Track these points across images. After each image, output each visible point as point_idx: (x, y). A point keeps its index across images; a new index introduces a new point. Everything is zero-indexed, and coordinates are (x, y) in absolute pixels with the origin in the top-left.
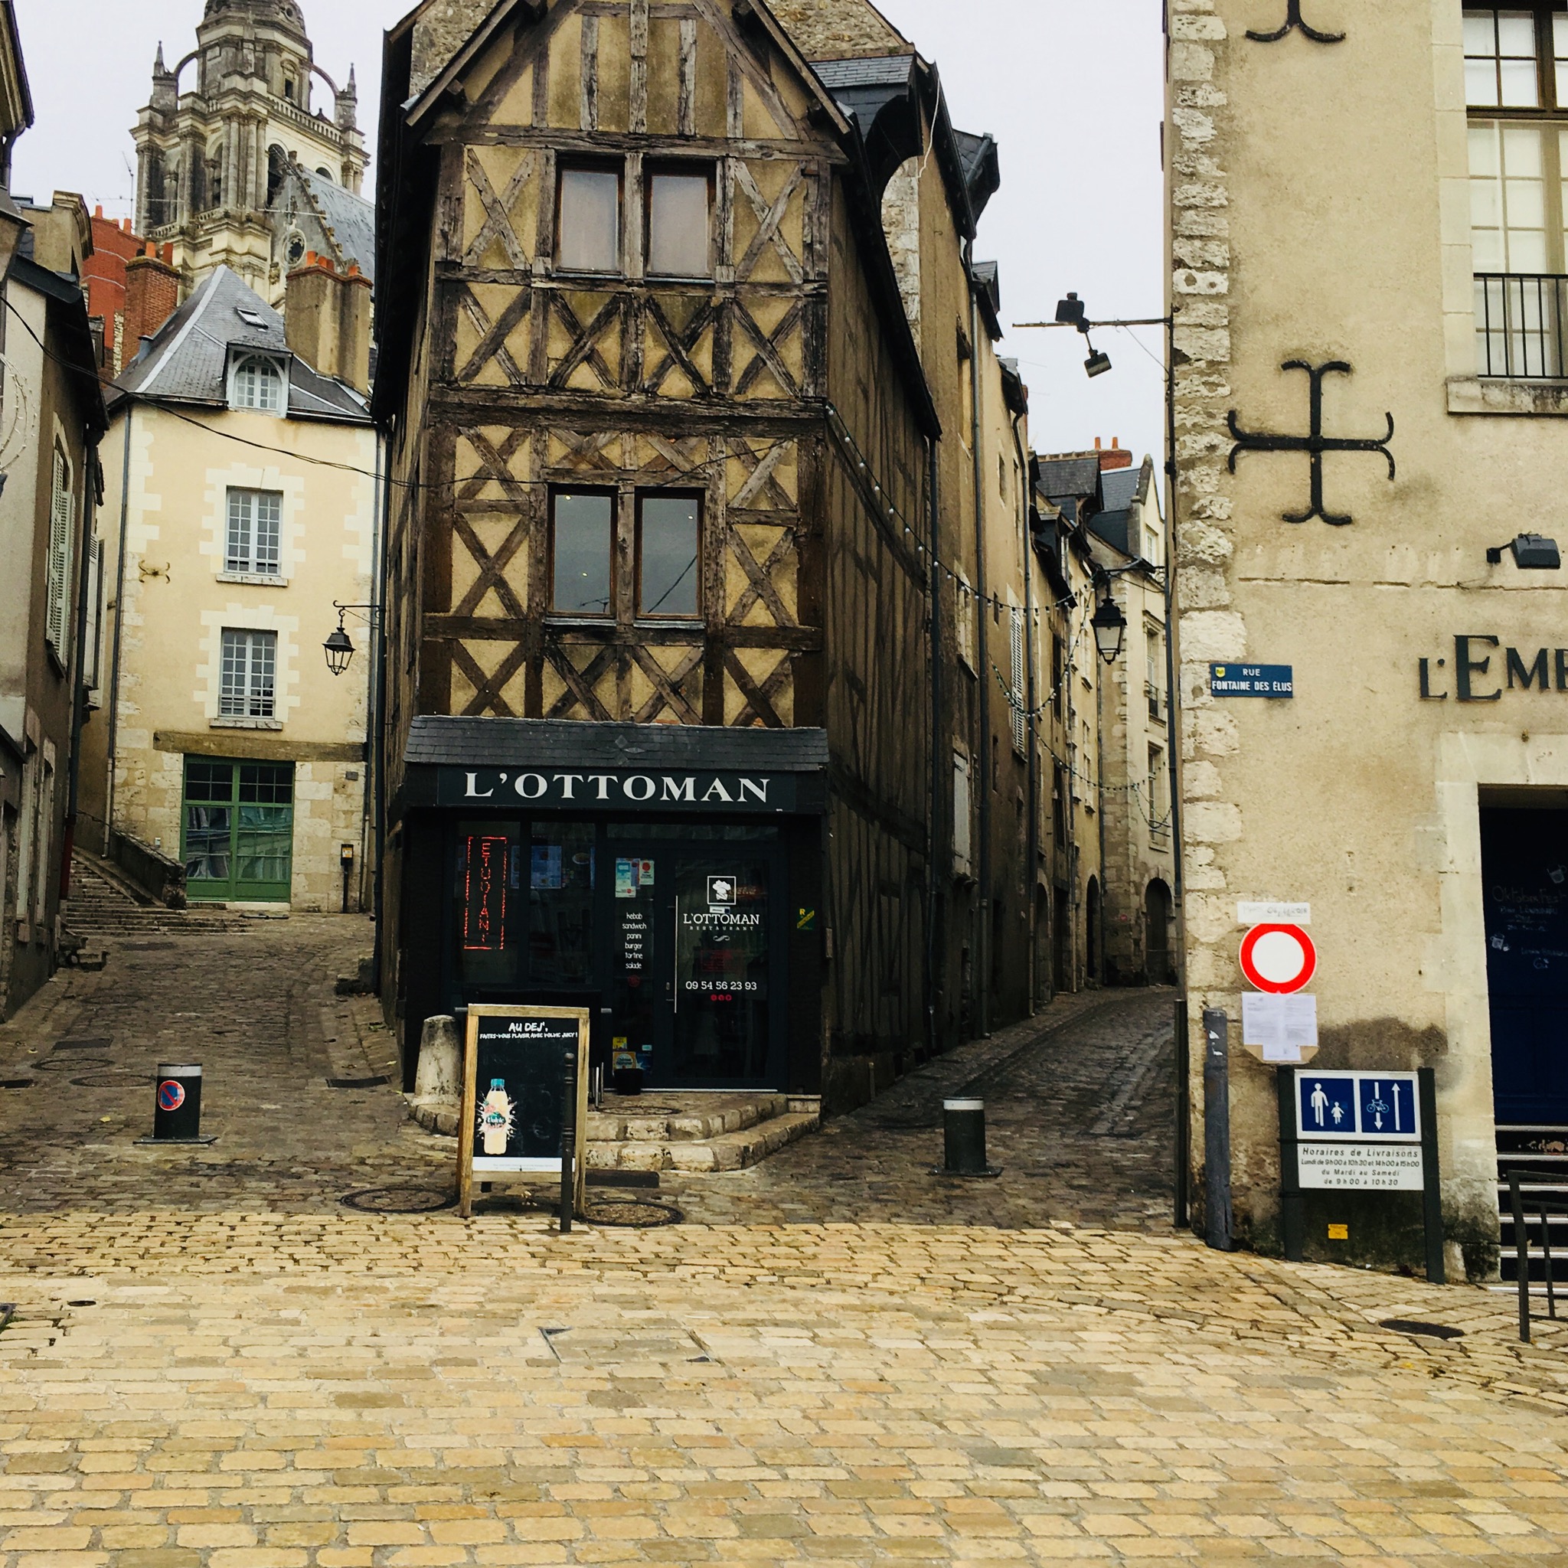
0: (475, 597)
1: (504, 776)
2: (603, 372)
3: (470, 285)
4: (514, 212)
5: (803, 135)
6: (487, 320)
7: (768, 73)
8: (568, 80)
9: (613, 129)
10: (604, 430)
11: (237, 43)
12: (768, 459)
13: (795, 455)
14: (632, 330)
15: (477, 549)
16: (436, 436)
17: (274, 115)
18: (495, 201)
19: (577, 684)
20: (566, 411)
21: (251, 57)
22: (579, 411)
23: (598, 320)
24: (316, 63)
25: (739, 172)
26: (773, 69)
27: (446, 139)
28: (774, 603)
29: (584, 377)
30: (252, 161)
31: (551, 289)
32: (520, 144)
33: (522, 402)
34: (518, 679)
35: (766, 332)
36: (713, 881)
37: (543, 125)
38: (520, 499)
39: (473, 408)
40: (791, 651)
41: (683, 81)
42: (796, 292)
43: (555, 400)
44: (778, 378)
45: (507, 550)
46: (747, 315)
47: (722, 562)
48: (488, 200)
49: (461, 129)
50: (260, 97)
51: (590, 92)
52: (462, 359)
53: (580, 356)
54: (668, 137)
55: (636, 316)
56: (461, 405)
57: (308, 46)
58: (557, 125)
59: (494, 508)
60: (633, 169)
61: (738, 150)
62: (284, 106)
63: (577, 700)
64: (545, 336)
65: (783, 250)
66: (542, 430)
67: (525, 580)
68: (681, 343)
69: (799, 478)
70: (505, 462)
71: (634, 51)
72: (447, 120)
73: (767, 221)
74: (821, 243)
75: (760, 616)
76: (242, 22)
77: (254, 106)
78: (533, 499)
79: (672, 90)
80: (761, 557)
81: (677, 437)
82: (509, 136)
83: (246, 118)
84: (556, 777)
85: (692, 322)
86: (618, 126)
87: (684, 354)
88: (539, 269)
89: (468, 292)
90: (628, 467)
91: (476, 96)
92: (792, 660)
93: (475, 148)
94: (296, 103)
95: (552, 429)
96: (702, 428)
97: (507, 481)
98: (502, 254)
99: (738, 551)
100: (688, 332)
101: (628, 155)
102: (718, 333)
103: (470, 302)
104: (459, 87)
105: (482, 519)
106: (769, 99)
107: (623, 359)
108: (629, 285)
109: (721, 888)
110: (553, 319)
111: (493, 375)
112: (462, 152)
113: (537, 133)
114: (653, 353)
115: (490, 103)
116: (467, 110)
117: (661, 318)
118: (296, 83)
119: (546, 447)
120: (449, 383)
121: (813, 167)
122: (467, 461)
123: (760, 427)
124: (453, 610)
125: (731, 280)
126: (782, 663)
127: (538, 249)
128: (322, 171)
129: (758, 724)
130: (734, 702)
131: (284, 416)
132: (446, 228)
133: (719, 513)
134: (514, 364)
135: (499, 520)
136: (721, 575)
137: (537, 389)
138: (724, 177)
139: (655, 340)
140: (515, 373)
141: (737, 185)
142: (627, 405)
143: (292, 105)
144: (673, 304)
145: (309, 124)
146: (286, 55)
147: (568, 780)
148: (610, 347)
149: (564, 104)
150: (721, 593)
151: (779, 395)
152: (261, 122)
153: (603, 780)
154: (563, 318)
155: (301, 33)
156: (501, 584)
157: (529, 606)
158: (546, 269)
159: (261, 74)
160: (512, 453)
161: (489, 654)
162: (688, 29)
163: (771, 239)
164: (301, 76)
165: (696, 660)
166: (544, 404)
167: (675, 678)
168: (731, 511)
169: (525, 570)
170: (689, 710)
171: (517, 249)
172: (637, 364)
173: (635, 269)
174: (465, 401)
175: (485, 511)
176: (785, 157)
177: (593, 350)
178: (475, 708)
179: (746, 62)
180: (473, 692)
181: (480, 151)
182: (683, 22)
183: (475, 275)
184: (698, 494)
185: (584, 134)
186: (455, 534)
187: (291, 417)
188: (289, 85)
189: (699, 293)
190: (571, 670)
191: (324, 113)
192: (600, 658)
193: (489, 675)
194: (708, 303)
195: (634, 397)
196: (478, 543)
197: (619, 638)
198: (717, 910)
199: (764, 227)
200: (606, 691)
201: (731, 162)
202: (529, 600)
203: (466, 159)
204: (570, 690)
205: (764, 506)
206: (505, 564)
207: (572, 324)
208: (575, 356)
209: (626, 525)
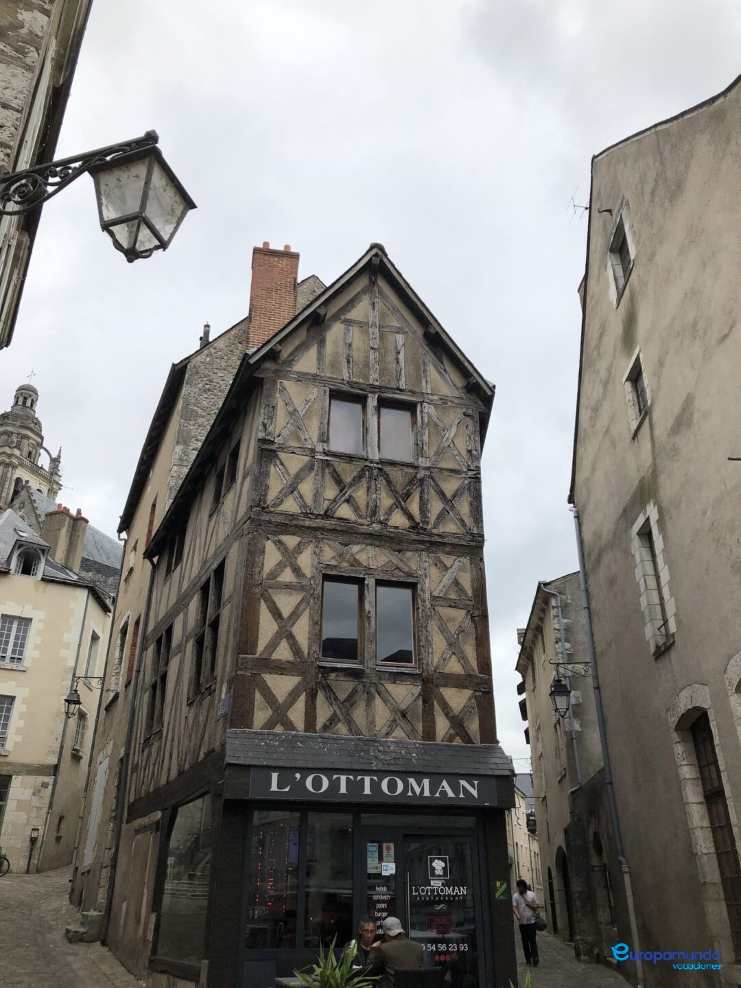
0: (273, 645)
1: (298, 776)
2: (356, 509)
3: (279, 453)
4: (306, 417)
5: (463, 396)
6: (289, 475)
7: (442, 363)
8: (337, 354)
9: (361, 381)
10: (357, 543)
11: (10, 434)
12: (453, 568)
13: (469, 566)
14: (373, 487)
15: (276, 613)
16: (254, 539)
17: (21, 465)
18: (295, 410)
19: (340, 709)
20: (334, 530)
21: (15, 440)
22: (342, 531)
23: (354, 480)
24: (44, 445)
25: (429, 409)
26: (445, 362)
27: (268, 375)
28: (462, 658)
29: (345, 511)
30: (7, 483)
31: (327, 460)
32: (310, 382)
33: (308, 523)
34: (301, 703)
35: (449, 495)
36: (432, 861)
37: (323, 375)
38: (304, 582)
39: (278, 525)
40: (475, 691)
41: (398, 362)
42: (464, 475)
43: (327, 523)
44: (457, 521)
45: (295, 615)
46: (437, 485)
47: (430, 630)
48: (291, 409)
49: (276, 371)
50: (16, 457)
51: (348, 362)
52: (272, 495)
53: (343, 499)
54: (391, 388)
55: (375, 479)
56: (270, 522)
57: (42, 438)
58: (330, 375)
59: (288, 587)
60: (372, 402)
61: (428, 399)
62: (27, 462)
63: (340, 721)
64: (323, 486)
65: (456, 452)
66: (318, 540)
67: (307, 635)
68: (401, 499)
69: (472, 581)
70: (296, 558)
71: (371, 345)
72: (268, 365)
73: (447, 436)
74: (476, 450)
75: (454, 667)
76: (14, 425)
77: (13, 460)
78: (312, 582)
79: (393, 366)
80: (453, 628)
81: (400, 551)
82: (302, 378)
83: (7, 465)
84: (335, 777)
85: (407, 486)
86: (364, 380)
87: (403, 503)
88: (319, 448)
89: (277, 457)
90: (371, 567)
91: (285, 356)
92: (476, 698)
93: (284, 381)
94: (32, 461)
95: (325, 541)
96: (413, 546)
97: (297, 570)
98: (298, 438)
99: (439, 623)
100: (405, 491)
101: (369, 395)
102: (422, 493)
103: (278, 463)
104: (279, 348)
105: (280, 593)
106: (444, 376)
107: (368, 503)
108: (371, 462)
109: (438, 865)
110: (328, 477)
111: (290, 506)
112: (276, 383)
113: (319, 378)
114: (386, 501)
115: (293, 360)
116: (280, 362)
117: (389, 483)
118: (34, 453)
119: (321, 551)
120: (263, 508)
121: (470, 412)
122: (271, 556)
123: (448, 549)
124: (258, 653)
125: (428, 465)
126: (470, 699)
127: (319, 438)
128: (39, 490)
129: (458, 741)
130: (442, 726)
131: (40, 578)
132: (266, 421)
133: (427, 599)
134: (303, 501)
135: (291, 595)
136: (430, 638)
137: (317, 516)
138: (422, 411)
139: (386, 494)
140: (304, 505)
141: (429, 416)
142: (370, 530)
143: (30, 462)
144: (397, 475)
145: (36, 470)
146: (31, 441)
147: (343, 779)
148: (360, 495)
149: (334, 365)
150: (430, 650)
151: (458, 531)
152: (15, 467)
153: (367, 779)
154: (333, 476)
155: (39, 432)
156: (291, 637)
157: (309, 653)
158: (324, 449)
159: (18, 447)
160: (301, 553)
161: (282, 685)
162: (400, 339)
163: (449, 446)
164: (36, 450)
165: (416, 695)
166: (320, 525)
167: (403, 706)
168: (434, 598)
169: (307, 629)
170: (414, 730)
171: (307, 437)
172: (376, 507)
173: (374, 455)
174: (273, 519)
175: (281, 588)
176: (454, 405)
177: (350, 496)
178: (270, 724)
179: (430, 357)
180: (269, 712)
181: (286, 383)
182: (397, 335)
183: (282, 448)
184: (413, 586)
185: (345, 382)
186: (263, 603)
187: (43, 580)
188: (30, 453)
189: (410, 470)
190: (336, 699)
191: (44, 467)
192: (355, 691)
193: (280, 700)
194: (415, 477)
195: (374, 525)
196: (277, 608)
197: (367, 677)
198: (436, 884)
199: (445, 439)
200: (359, 714)
201: (425, 404)
202: (309, 649)
203: (279, 387)
204: (335, 713)
205: (453, 596)
206: (294, 623)
207: (338, 480)
208: (340, 499)
209: (370, 602)
